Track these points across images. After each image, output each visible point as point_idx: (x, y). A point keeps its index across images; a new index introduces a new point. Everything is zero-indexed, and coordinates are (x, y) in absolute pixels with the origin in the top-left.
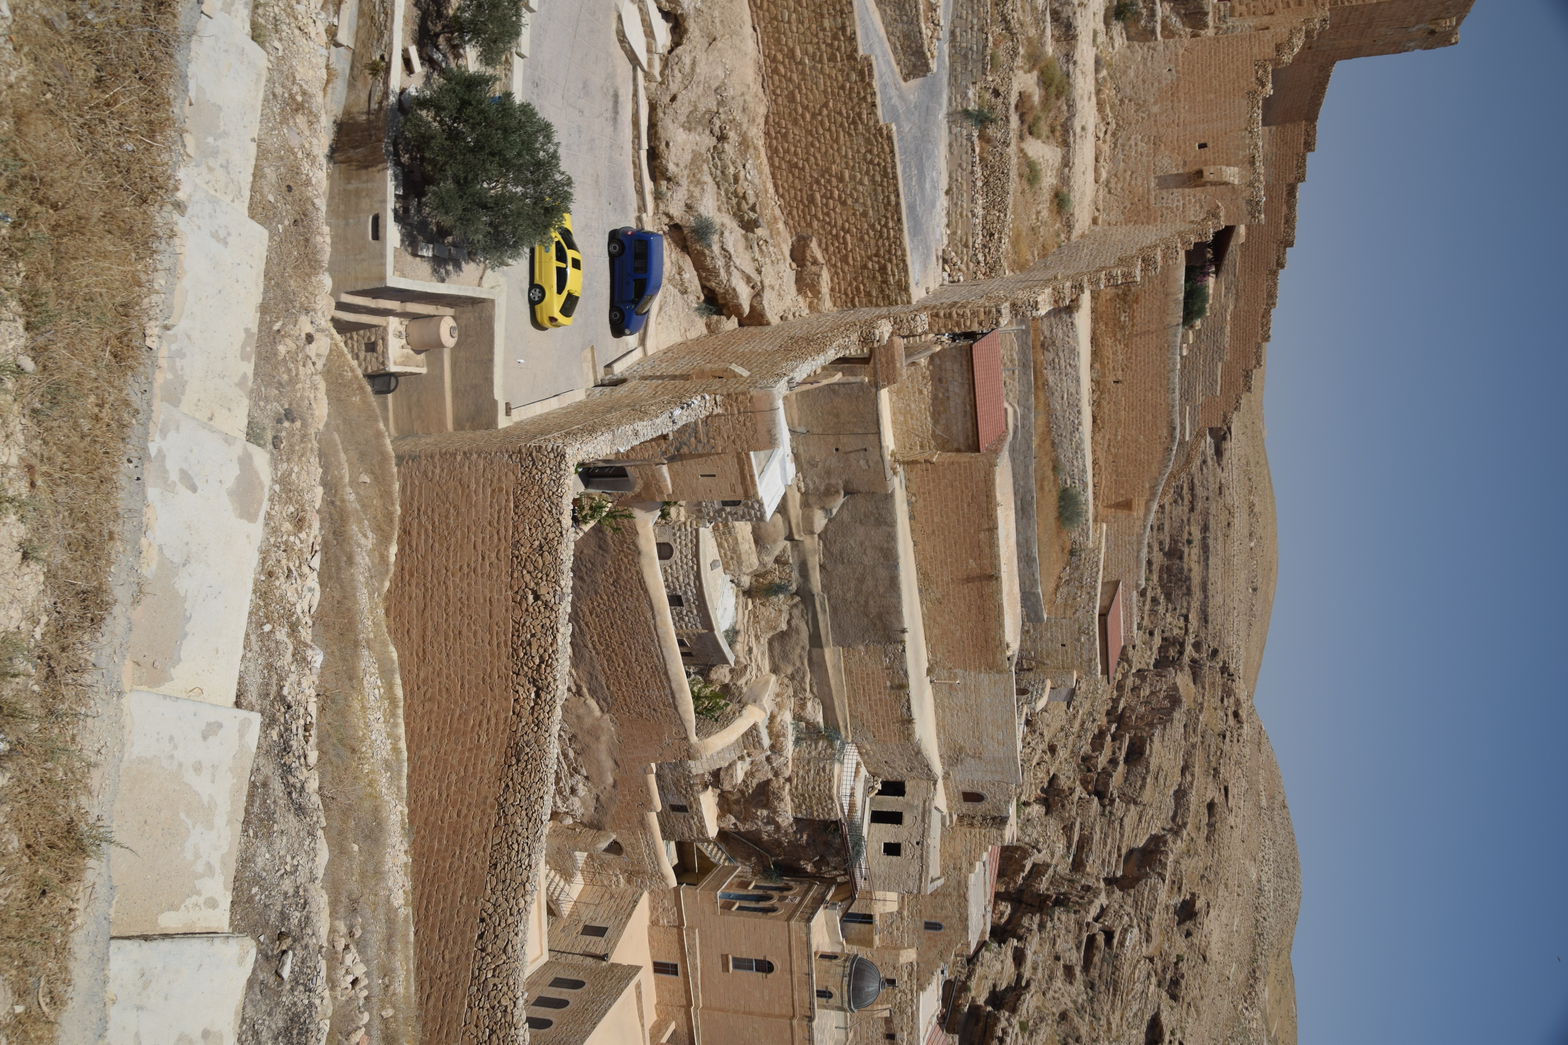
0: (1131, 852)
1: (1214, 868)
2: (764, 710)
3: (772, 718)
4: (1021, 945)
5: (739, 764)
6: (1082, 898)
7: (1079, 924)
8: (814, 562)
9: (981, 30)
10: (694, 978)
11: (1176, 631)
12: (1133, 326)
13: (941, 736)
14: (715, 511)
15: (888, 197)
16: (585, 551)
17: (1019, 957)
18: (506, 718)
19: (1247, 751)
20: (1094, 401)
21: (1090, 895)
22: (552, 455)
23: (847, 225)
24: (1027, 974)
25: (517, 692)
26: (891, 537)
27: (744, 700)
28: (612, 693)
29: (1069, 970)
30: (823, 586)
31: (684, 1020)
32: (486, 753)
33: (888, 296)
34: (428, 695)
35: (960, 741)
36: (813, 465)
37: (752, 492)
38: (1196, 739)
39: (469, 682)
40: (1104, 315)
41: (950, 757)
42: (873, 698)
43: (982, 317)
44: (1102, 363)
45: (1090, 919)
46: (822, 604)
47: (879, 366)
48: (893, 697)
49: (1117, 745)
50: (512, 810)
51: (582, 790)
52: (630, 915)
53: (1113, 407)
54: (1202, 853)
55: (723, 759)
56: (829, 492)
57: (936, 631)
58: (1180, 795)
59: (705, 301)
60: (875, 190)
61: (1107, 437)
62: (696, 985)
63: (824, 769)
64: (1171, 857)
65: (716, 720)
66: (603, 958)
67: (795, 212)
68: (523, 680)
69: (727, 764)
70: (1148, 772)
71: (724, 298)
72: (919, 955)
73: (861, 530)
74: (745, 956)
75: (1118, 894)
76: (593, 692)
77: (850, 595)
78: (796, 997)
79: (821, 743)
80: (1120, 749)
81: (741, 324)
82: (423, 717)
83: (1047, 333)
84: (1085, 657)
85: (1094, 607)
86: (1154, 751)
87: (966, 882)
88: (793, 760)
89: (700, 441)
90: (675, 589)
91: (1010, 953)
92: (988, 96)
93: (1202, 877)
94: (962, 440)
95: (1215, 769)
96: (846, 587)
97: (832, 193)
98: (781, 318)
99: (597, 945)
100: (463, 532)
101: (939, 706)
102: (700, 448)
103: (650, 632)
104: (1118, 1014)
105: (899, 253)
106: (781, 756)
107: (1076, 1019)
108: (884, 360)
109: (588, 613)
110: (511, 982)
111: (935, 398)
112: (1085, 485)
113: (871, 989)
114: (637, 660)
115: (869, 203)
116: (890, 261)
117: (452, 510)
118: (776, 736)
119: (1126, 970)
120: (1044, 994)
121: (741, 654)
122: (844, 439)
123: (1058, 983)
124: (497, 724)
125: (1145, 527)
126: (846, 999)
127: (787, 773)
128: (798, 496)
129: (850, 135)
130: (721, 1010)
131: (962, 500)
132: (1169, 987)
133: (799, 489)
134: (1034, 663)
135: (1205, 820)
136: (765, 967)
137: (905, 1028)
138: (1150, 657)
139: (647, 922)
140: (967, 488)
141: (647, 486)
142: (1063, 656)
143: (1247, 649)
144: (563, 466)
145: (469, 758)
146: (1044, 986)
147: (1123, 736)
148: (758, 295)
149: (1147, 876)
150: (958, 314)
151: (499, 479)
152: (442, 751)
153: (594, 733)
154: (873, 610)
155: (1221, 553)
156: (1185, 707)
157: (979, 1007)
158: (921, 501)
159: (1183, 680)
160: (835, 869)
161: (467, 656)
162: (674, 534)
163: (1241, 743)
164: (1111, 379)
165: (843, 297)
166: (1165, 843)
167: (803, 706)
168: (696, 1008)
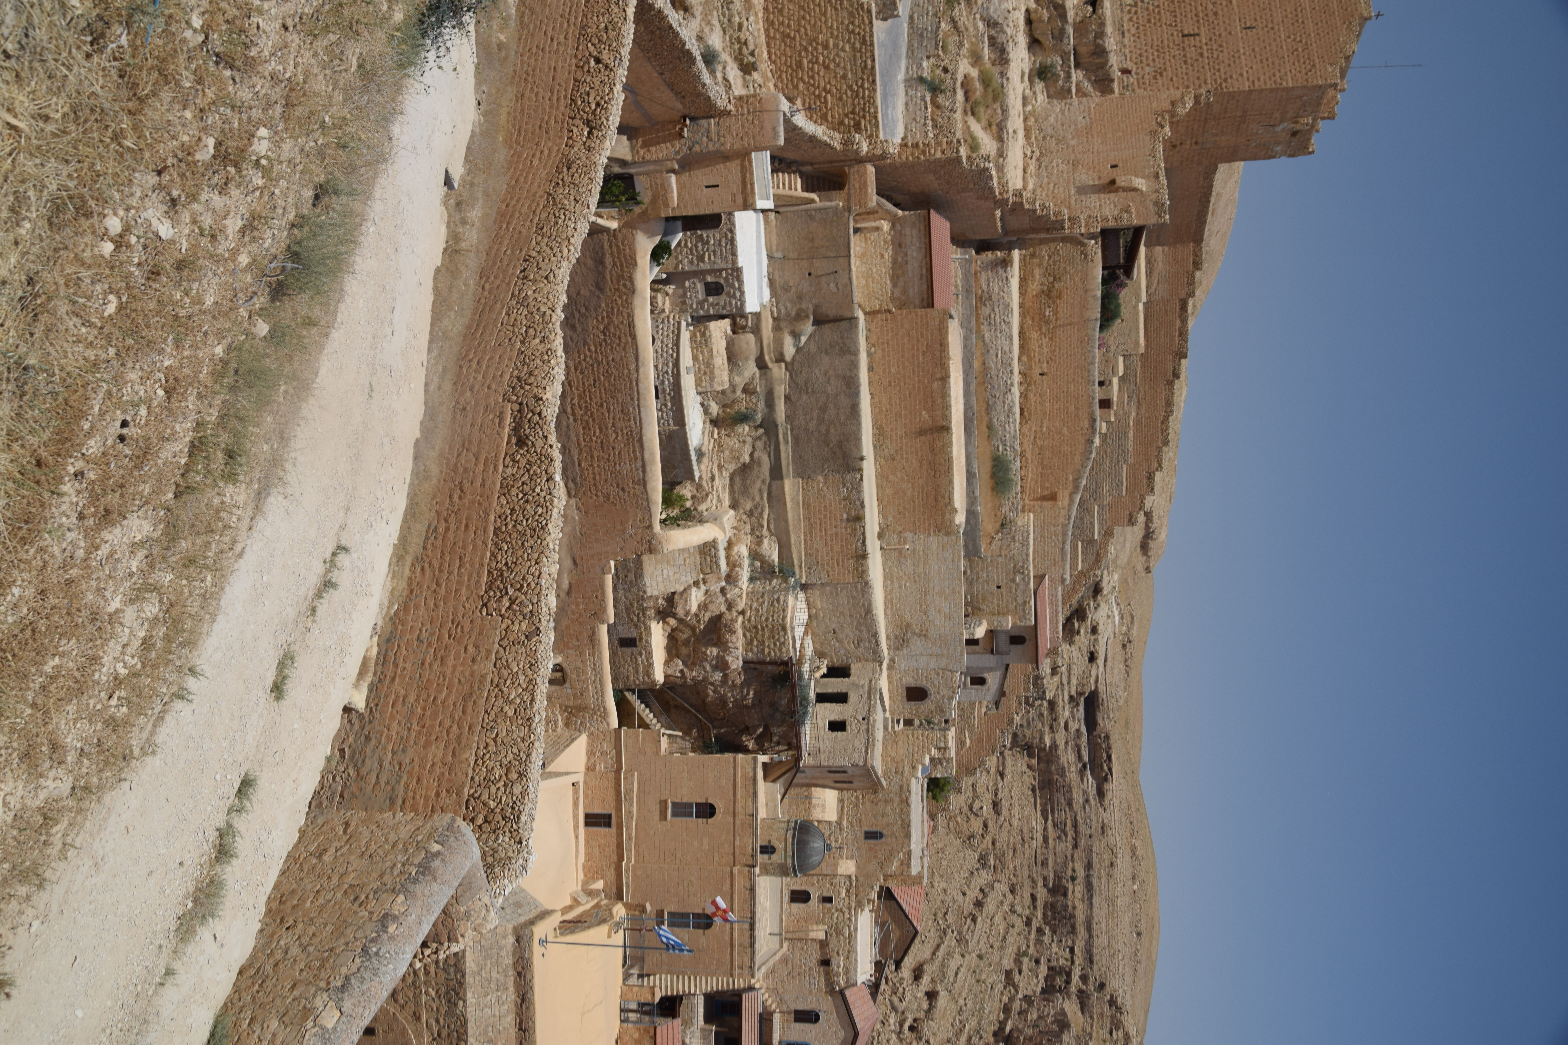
2: (724, 533)
3: (730, 545)
5: (694, 590)
8: (781, 391)
9: (935, 15)
10: (628, 828)
11: (1062, 962)
12: (1057, 320)
13: (889, 611)
14: (699, 303)
15: (865, 62)
20: (1022, 394)
23: (828, 87)
25: (571, 131)
26: (854, 366)
27: (704, 519)
30: (786, 416)
31: (614, 877)
35: (907, 617)
36: (786, 290)
37: (751, 201)
40: (1031, 310)
41: (896, 637)
42: (829, 532)
44: (1029, 356)
46: (785, 435)
47: (852, 192)
48: (849, 530)
52: (568, 746)
53: (1039, 399)
55: (678, 581)
56: (800, 316)
57: (888, 491)
60: (854, 56)
61: (1034, 429)
62: (630, 836)
63: (778, 600)
67: (784, 76)
69: (682, 589)
72: (858, 868)
73: (826, 360)
74: (685, 800)
77: (812, 425)
78: (738, 843)
79: (775, 581)
87: (909, 786)
88: (747, 594)
89: (711, 140)
92: (938, 72)
94: (918, 297)
96: (809, 417)
97: (817, 58)
101: (888, 577)
105: (872, 110)
106: (736, 586)
108: (857, 185)
111: (894, 262)
113: (816, 845)
114: (613, 425)
115: (849, 67)
116: (864, 117)
118: (733, 565)
121: (704, 476)
122: (817, 263)
125: (1069, 517)
126: (790, 853)
127: (741, 606)
128: (770, 320)
129: (836, 9)
131: (918, 350)
133: (772, 311)
134: (970, 609)
136: (707, 811)
137: (841, 952)
138: (1036, 985)
140: (922, 337)
141: (654, 200)
142: (998, 599)
143: (1132, 996)
154: (834, 439)
155: (1105, 894)
156: (1074, 1032)
158: (879, 352)
159: (1071, 1007)
160: (778, 744)
162: (657, 327)
164: (1037, 371)
167: (759, 541)
168: (629, 861)
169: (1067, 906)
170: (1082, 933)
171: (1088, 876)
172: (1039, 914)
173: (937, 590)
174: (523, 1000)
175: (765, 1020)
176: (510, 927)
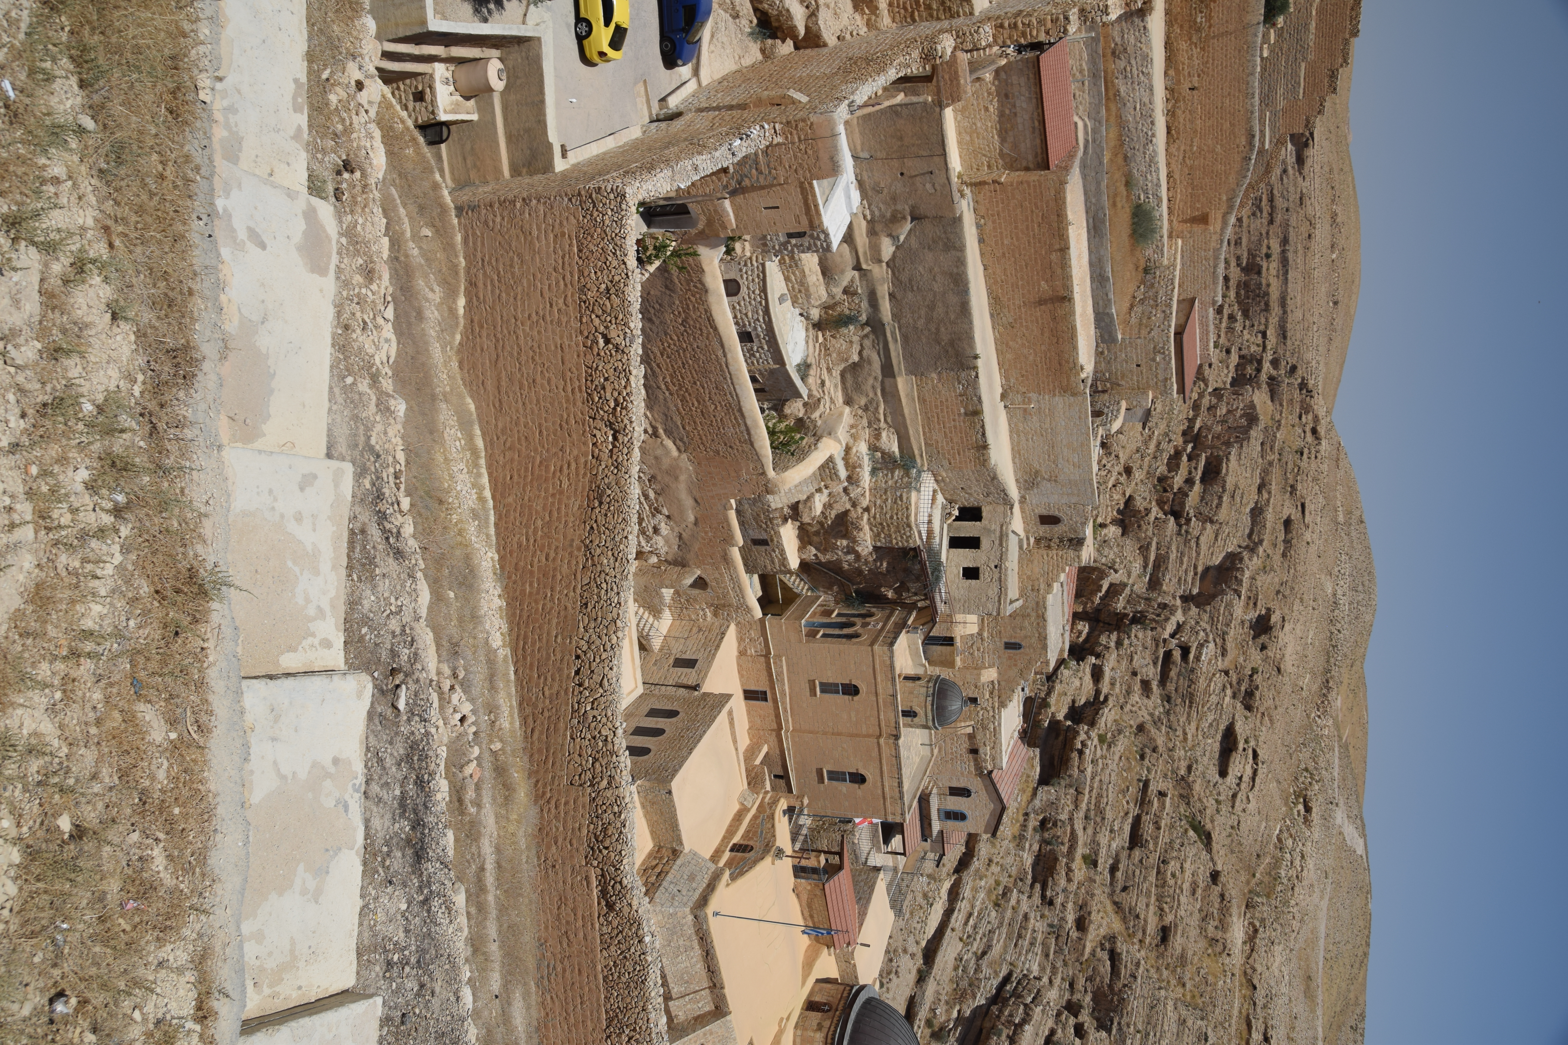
0: (1207, 569)
1: (1289, 584)
2: (840, 442)
3: (848, 450)
4: (1098, 662)
5: (817, 496)
6: (1159, 615)
7: (1156, 640)
8: (883, 291)
10: (783, 703)
11: (1253, 348)
12: (1210, 27)
13: (1017, 460)
14: (781, 244)
16: (652, 293)
17: (1097, 674)
18: (586, 462)
19: (1325, 467)
20: (1168, 111)
21: (1166, 612)
22: (612, 196)
24: (1105, 690)
25: (595, 436)
26: (961, 262)
27: (819, 433)
28: (688, 433)
29: (1146, 685)
30: (893, 315)
31: (776, 743)
32: (569, 498)
33: (950, 8)
34: (508, 445)
35: (1036, 465)
36: (878, 192)
37: (817, 223)
38: (1273, 457)
39: (547, 429)
40: (1179, 17)
41: (1026, 481)
42: (947, 425)
43: (1049, 25)
44: (1177, 70)
45: (1166, 635)
46: (893, 334)
47: (942, 84)
48: (967, 424)
49: (1194, 465)
50: (598, 551)
51: (664, 529)
52: (718, 646)
53: (1189, 116)
54: (1278, 569)
55: (801, 492)
56: (896, 219)
57: (1009, 356)
58: (1257, 512)
59: (758, 25)
61: (1182, 148)
62: (785, 710)
63: (901, 497)
64: (1247, 574)
65: (793, 454)
66: (695, 688)
68: (600, 424)
69: (805, 497)
70: (1224, 491)
71: (778, 20)
72: (999, 673)
73: (929, 256)
74: (831, 681)
75: (1194, 611)
76: (669, 433)
77: (921, 323)
78: (882, 717)
79: (897, 473)
80: (1196, 468)
81: (797, 47)
82: (504, 466)
83: (1118, 40)
84: (1161, 377)
85: (1170, 326)
86: (1230, 470)
87: (1044, 602)
88: (870, 490)
89: (761, 173)
90: (744, 325)
91: (1088, 670)
93: (1278, 592)
94: (1030, 158)
95: (1292, 486)
96: (916, 315)
98: (838, 38)
99: (689, 676)
100: (529, 280)
101: (1013, 431)
102: (761, 180)
103: (722, 370)
104: (1193, 725)
106: (858, 486)
107: (1153, 731)
108: (947, 77)
109: (659, 354)
110: (609, 714)
111: (1001, 115)
112: (1160, 200)
113: (954, 707)
114: (710, 398)
117: (516, 259)
118: (852, 467)
119: (1202, 683)
120: (1122, 708)
121: (813, 388)
122: (909, 163)
123: (1136, 697)
124: (577, 468)
125: (1222, 241)
126: (930, 717)
127: (865, 503)
128: (864, 224)
130: (811, 732)
131: (1032, 221)
132: (1244, 698)
133: (865, 217)
134: (1108, 385)
135: (1281, 537)
136: (851, 690)
137: (987, 743)
138: (1227, 376)
139: (735, 653)
140: (1037, 208)
141: (710, 223)
142: (1138, 376)
143: (1326, 364)
144: (624, 206)
145: (553, 504)
146: (1122, 700)
147: (1199, 455)
148: (813, 15)
149: (1223, 592)
150: (1023, 24)
151: (561, 223)
152: (526, 498)
153: (673, 472)
154: (945, 338)
155: (1301, 267)
156: (1261, 425)
157: (1059, 722)
158: (990, 224)
159: (1260, 398)
160: (916, 594)
161: (543, 404)
162: (741, 270)
163: (1319, 460)
164: (1186, 85)
165: (902, 11)
166: (1241, 560)
167: (878, 436)
168: (787, 731)
169: (1261, 284)
170: (1276, 310)
171: (1284, 252)
172: (1232, 294)
173: (1064, 442)
174: (707, 954)
175: (924, 801)
176: (688, 910)
